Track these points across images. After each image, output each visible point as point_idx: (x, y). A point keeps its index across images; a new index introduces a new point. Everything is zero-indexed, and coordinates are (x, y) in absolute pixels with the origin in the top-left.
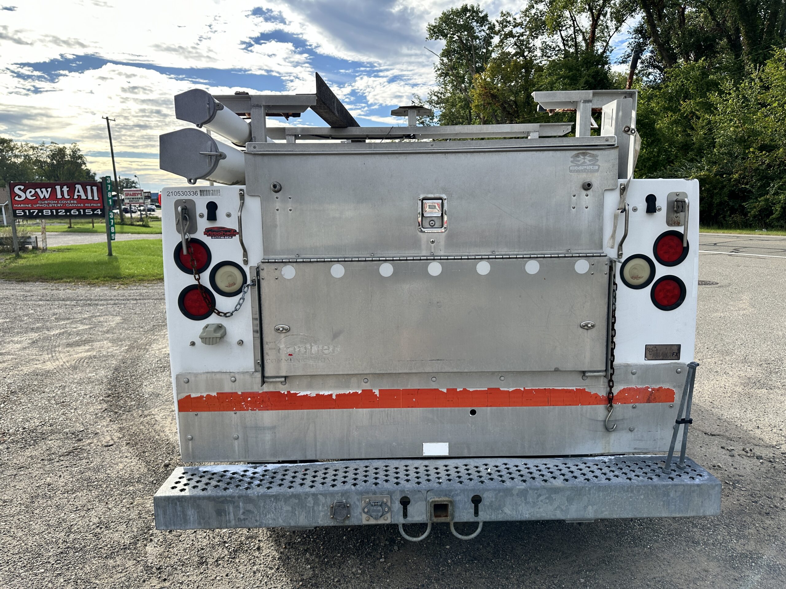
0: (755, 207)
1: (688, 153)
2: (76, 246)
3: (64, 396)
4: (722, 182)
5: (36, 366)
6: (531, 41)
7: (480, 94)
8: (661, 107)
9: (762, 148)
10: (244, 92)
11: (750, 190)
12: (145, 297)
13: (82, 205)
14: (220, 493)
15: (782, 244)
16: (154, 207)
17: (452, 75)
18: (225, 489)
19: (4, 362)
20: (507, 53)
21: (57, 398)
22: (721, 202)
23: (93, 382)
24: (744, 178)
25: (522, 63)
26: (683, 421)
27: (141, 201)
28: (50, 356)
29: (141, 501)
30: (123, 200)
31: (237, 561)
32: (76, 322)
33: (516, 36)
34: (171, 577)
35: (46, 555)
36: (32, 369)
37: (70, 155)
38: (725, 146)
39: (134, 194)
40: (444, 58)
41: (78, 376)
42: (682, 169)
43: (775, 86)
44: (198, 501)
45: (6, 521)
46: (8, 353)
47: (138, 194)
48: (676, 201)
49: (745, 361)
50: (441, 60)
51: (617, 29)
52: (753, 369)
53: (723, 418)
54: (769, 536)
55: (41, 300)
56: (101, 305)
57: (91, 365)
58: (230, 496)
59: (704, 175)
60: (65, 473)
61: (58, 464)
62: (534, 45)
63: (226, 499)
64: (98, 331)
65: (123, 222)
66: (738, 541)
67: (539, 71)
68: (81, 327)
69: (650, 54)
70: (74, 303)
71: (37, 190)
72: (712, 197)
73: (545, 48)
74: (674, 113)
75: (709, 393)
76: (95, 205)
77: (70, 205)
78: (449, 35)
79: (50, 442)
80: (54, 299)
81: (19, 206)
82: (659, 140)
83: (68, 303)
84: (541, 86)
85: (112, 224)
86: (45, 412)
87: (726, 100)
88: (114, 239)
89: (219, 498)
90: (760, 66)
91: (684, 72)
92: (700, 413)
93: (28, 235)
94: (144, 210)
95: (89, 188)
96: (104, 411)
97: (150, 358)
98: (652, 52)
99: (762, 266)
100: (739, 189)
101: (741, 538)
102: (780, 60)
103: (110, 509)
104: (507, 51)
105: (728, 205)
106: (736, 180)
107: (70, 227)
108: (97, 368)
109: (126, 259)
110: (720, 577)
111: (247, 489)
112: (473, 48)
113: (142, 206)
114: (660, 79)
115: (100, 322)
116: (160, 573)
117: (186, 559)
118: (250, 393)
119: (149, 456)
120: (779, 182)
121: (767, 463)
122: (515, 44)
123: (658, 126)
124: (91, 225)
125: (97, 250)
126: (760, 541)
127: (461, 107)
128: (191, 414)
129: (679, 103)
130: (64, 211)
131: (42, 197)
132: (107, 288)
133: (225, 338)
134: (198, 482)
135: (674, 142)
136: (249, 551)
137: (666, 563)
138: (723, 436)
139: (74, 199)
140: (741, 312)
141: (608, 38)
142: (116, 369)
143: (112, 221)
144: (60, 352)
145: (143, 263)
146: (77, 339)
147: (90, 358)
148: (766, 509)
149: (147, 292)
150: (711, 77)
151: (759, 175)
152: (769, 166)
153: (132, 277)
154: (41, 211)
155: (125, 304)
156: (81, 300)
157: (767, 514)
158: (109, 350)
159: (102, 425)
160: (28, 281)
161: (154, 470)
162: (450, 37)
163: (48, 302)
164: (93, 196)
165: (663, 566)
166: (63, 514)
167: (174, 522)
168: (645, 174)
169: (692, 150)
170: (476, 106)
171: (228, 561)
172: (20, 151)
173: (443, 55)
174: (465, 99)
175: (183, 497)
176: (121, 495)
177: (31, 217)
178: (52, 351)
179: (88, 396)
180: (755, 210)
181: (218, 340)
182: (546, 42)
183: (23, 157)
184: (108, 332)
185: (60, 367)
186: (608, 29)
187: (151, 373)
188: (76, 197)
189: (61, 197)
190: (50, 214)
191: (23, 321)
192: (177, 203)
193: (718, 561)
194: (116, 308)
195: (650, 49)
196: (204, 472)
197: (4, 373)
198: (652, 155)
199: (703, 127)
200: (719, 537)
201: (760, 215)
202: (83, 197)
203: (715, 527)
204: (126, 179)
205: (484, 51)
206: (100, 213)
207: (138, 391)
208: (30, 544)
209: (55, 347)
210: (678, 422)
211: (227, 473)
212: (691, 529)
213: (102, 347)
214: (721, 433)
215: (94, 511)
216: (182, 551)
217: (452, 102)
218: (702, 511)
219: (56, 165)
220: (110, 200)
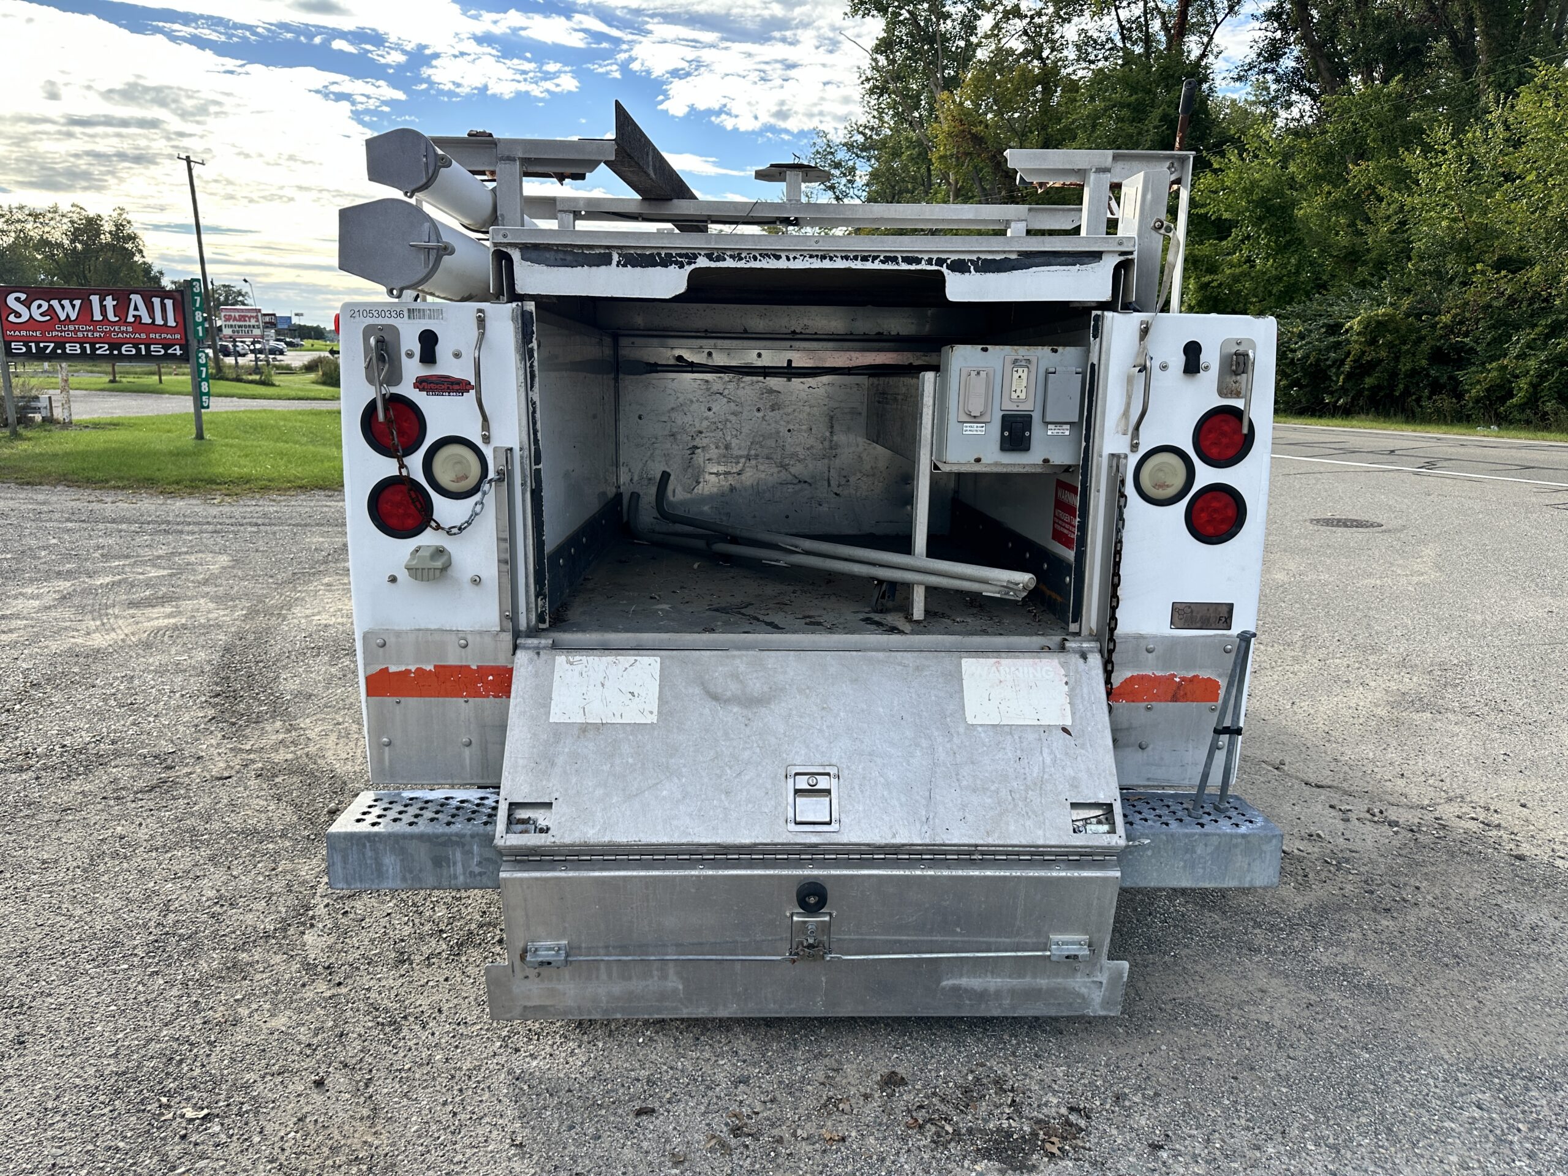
0: (1479, 382)
1: (1356, 269)
2: (130, 419)
3: (132, 691)
4: (1419, 330)
5: (72, 640)
6: (1057, 27)
7: (950, 134)
8: (1309, 173)
9: (1498, 266)
10: (484, 132)
11: (1472, 348)
12: (273, 521)
13: (143, 336)
14: (440, 829)
15: (1520, 455)
16: (282, 345)
17: (894, 92)
18: (449, 824)
19: (11, 631)
20: (1007, 51)
21: (120, 696)
22: (1413, 370)
23: (185, 671)
24: (1461, 323)
25: (1037, 71)
26: (1226, 730)
27: (257, 332)
28: (98, 623)
29: (290, 866)
30: (220, 329)
31: (463, 959)
32: (144, 563)
33: (1026, 16)
34: (350, 981)
35: (129, 943)
36: (66, 646)
37: (110, 232)
38: (1429, 258)
39: (242, 318)
40: (879, 57)
41: (155, 660)
42: (1343, 301)
43: (1533, 139)
44: (401, 842)
45: (51, 892)
46: (17, 616)
47: (250, 318)
48: (1236, 354)
49: (1402, 663)
50: (873, 59)
51: (1231, 9)
52: (1415, 679)
53: (1342, 758)
54: (1382, 943)
55: (68, 520)
56: (188, 533)
57: (178, 641)
58: (457, 835)
59: (1384, 315)
60: (149, 820)
61: (134, 805)
62: (1062, 37)
63: (450, 840)
64: (187, 580)
65: (220, 374)
66: (1326, 949)
67: (1070, 91)
68: (154, 573)
69: (1294, 64)
70: (135, 527)
71: (52, 302)
72: (1397, 359)
73: (1086, 43)
74: (1335, 186)
75: (1325, 717)
76: (169, 336)
77: (120, 335)
78: (890, 9)
79: (114, 770)
80: (93, 519)
81: (17, 333)
82: (1301, 241)
83: (124, 526)
84: (1073, 123)
85: (204, 376)
86: (99, 720)
87: (1437, 164)
88: (208, 407)
89: (437, 836)
90: (1506, 98)
91: (1357, 103)
92: (1304, 749)
93: (34, 393)
94: (261, 351)
95: (156, 301)
96: (210, 720)
97: (290, 631)
98: (1298, 59)
99: (1473, 495)
100: (1451, 344)
101: (1332, 945)
102: (1545, 87)
103: (235, 878)
104: (1007, 46)
105: (1428, 375)
106: (1446, 326)
107: (113, 381)
108: (190, 646)
109: (232, 446)
110: (1284, 1000)
111: (486, 823)
112: (938, 37)
113: (259, 342)
114: (1310, 116)
115: (188, 564)
116: (330, 974)
117: (375, 955)
118: (492, 667)
119: (298, 797)
120: (1529, 334)
121: (1404, 833)
122: (1025, 33)
123: (1302, 212)
124: (157, 377)
125: (173, 427)
126: (1363, 950)
127: (911, 158)
128: (390, 700)
129: (1347, 167)
130: (107, 346)
131: (63, 317)
132: (199, 502)
133: (449, 572)
134: (400, 813)
135: (1329, 247)
136: (483, 945)
137: (1197, 978)
138: (1337, 788)
139: (126, 323)
140: (1415, 579)
141: (1213, 26)
142: (227, 650)
143: (204, 369)
144: (116, 617)
145: (266, 455)
146: (147, 593)
147: (175, 628)
148: (1387, 903)
149: (277, 512)
150: (1413, 115)
151: (1491, 318)
152: (1512, 301)
153: (247, 482)
154: (61, 344)
155: (235, 533)
156: (149, 523)
157: (1387, 910)
158: (210, 616)
159: (208, 744)
160: (41, 484)
161: (310, 819)
162: (893, 13)
163: (84, 525)
164: (165, 318)
165: (1191, 982)
166: (152, 884)
167: (360, 876)
168: (1270, 308)
169: (1365, 263)
170: (941, 157)
171: (447, 959)
172: (6, 221)
173: (877, 49)
174: (920, 143)
175: (376, 834)
176: (254, 856)
177: (41, 356)
178: (100, 615)
179: (178, 695)
180: (1478, 387)
181: (438, 572)
182: (1086, 32)
183: (13, 234)
184: (206, 582)
185: (120, 643)
186: (1213, 8)
187: (293, 657)
188: (131, 319)
189: (101, 318)
190: (79, 351)
191: (39, 558)
192: (368, 331)
193: (1287, 976)
194: (219, 540)
195: (1296, 53)
196: (411, 799)
197: (13, 651)
198: (1284, 272)
199: (1389, 217)
200: (1296, 943)
201: (1487, 397)
202: (147, 320)
203: (1291, 927)
204: (224, 286)
205: (962, 44)
206: (178, 352)
207: (271, 688)
208: (99, 928)
209: (107, 607)
210: (1218, 732)
211: (450, 801)
212: (1250, 929)
213: (198, 610)
214: (1335, 784)
215: (206, 880)
216: (366, 943)
217: (893, 148)
218: (1248, 879)
219: (81, 253)
220: (200, 328)
